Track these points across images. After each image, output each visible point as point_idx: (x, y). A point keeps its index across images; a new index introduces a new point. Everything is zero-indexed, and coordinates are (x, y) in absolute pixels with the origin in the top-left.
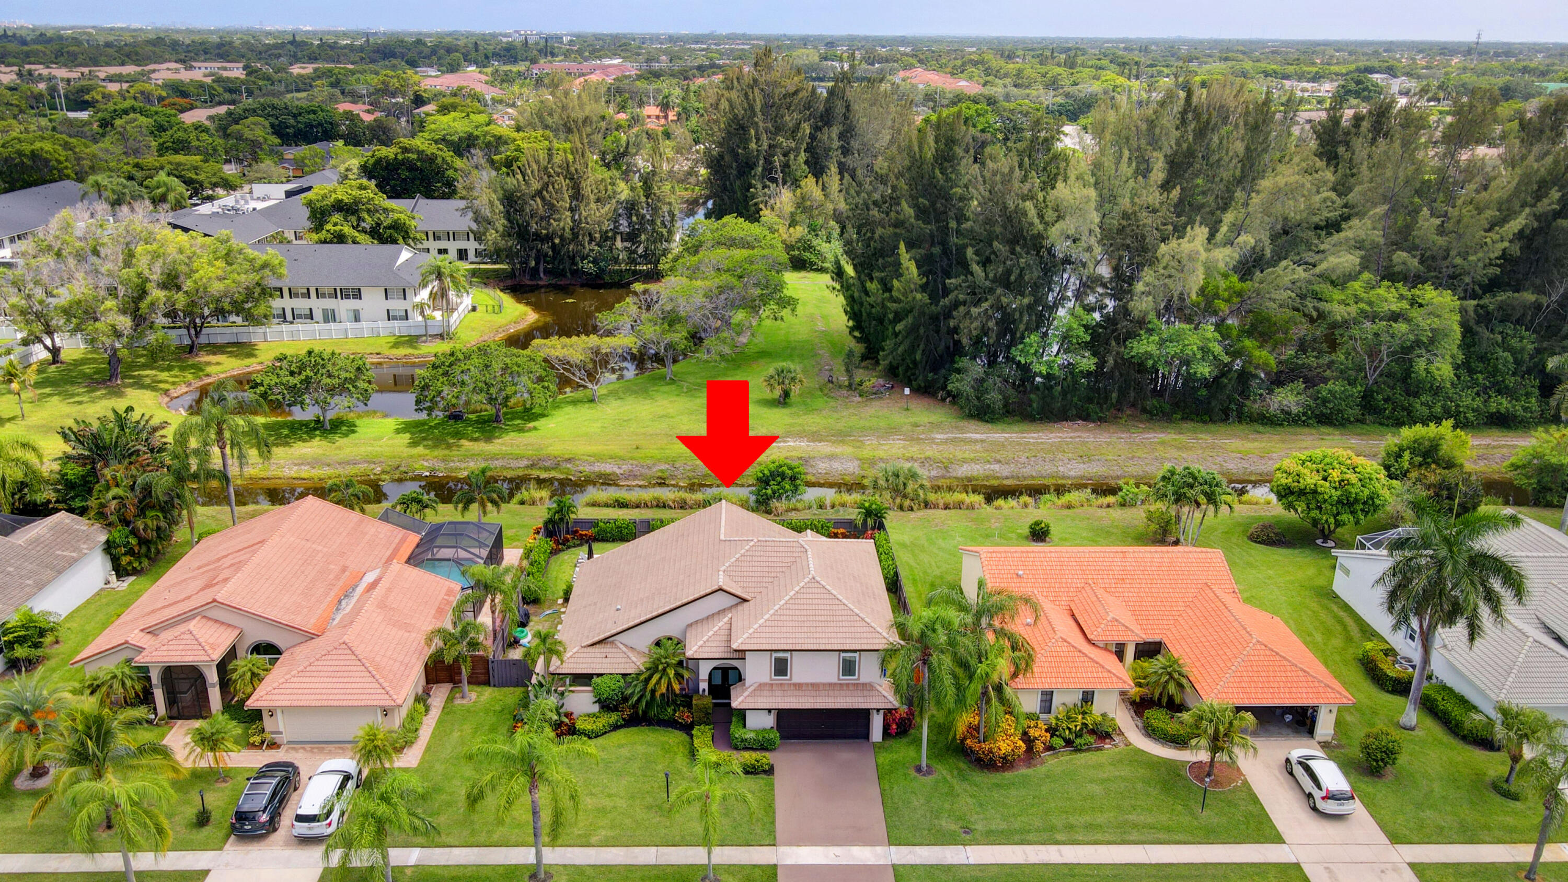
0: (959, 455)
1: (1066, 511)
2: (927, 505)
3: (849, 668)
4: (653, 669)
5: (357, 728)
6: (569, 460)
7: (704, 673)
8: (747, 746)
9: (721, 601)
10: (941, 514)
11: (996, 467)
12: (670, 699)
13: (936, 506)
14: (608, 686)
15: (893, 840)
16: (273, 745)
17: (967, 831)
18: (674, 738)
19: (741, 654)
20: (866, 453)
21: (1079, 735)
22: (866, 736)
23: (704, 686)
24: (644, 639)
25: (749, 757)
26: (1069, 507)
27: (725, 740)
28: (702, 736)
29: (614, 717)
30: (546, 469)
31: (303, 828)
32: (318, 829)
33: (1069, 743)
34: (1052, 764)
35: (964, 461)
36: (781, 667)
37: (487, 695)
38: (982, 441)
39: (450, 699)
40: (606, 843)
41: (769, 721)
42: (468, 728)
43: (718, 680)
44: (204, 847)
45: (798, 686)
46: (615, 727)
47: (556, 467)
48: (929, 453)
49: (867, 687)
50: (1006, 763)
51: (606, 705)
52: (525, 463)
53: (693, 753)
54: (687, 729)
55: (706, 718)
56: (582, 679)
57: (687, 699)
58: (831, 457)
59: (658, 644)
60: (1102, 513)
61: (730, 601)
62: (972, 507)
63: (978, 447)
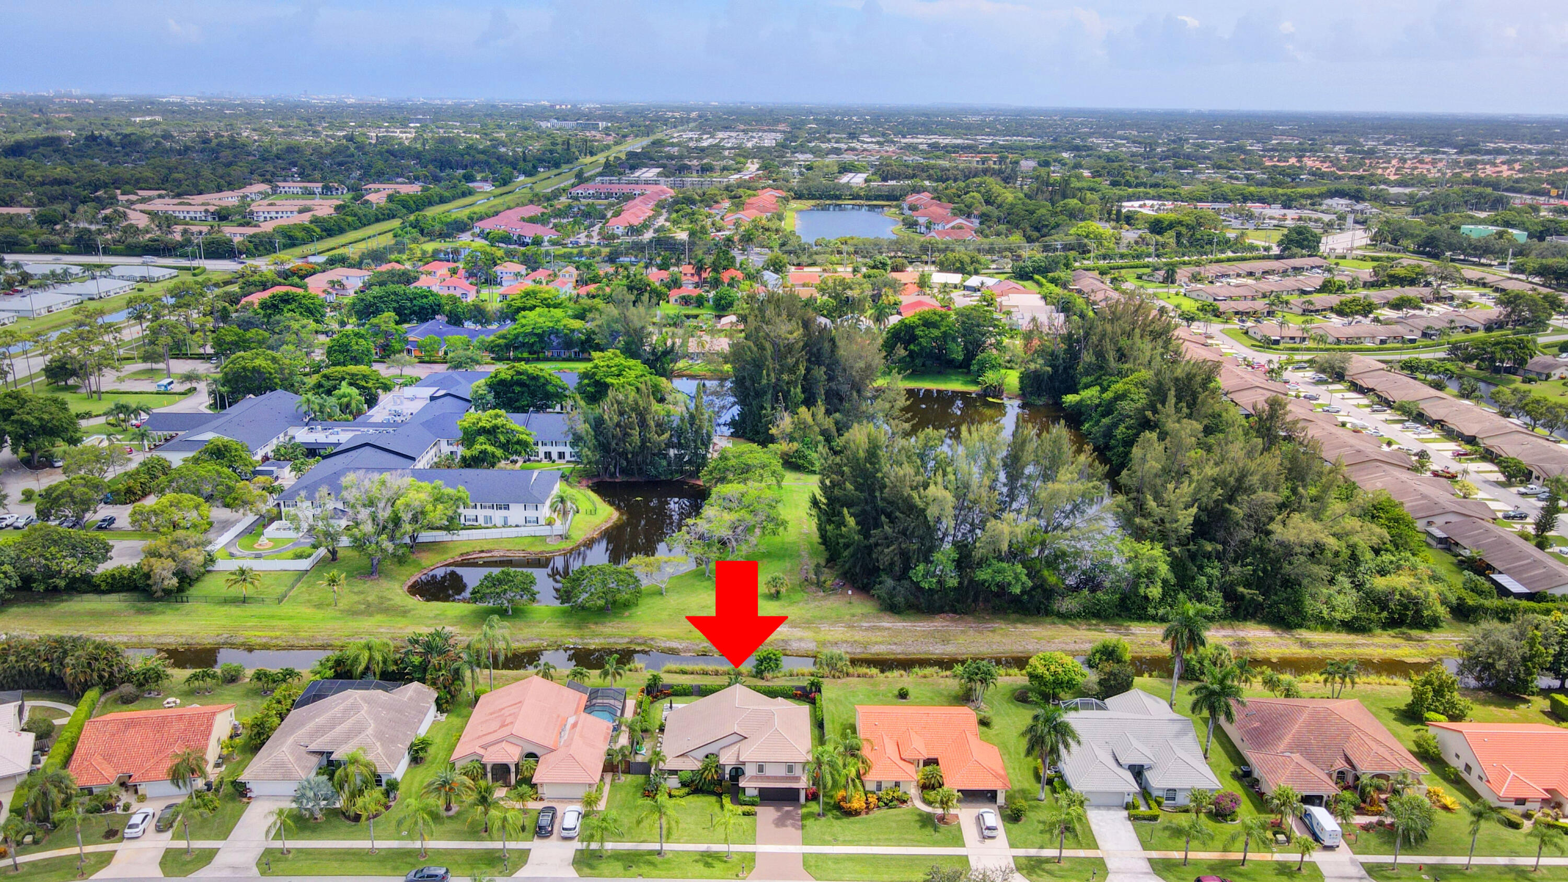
0: (874, 639)
1: (924, 680)
2: (848, 675)
3: (790, 768)
4: (705, 769)
5: (582, 793)
6: (652, 639)
7: (727, 771)
8: (745, 804)
9: (735, 738)
10: (854, 680)
11: (894, 647)
12: (712, 782)
13: (853, 676)
14: (686, 776)
15: (804, 843)
16: (541, 799)
17: (835, 840)
18: (713, 799)
19: (744, 763)
20: (821, 637)
21: (891, 801)
22: (798, 800)
23: (727, 776)
24: (701, 754)
25: (746, 808)
26: (925, 677)
27: (736, 801)
28: (726, 800)
29: (687, 790)
30: (639, 644)
31: (565, 833)
32: (572, 833)
33: (886, 804)
34: (877, 813)
35: (876, 643)
36: (761, 769)
37: (629, 777)
38: (889, 629)
39: (613, 780)
40: (687, 842)
41: (756, 792)
42: (623, 794)
43: (733, 773)
44: (526, 840)
45: (768, 777)
46: (688, 794)
47: (644, 643)
48: (856, 638)
49: (797, 779)
50: (857, 813)
51: (684, 784)
52: (627, 640)
53: (722, 807)
54: (719, 795)
55: (727, 791)
56: (674, 772)
57: (720, 781)
58: (801, 640)
59: (707, 757)
60: (941, 681)
61: (738, 738)
62: (872, 677)
63: (886, 633)
